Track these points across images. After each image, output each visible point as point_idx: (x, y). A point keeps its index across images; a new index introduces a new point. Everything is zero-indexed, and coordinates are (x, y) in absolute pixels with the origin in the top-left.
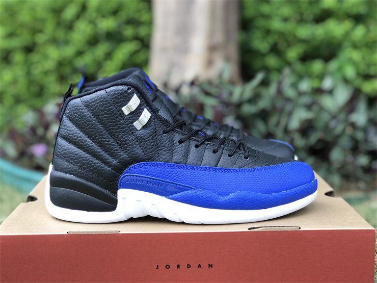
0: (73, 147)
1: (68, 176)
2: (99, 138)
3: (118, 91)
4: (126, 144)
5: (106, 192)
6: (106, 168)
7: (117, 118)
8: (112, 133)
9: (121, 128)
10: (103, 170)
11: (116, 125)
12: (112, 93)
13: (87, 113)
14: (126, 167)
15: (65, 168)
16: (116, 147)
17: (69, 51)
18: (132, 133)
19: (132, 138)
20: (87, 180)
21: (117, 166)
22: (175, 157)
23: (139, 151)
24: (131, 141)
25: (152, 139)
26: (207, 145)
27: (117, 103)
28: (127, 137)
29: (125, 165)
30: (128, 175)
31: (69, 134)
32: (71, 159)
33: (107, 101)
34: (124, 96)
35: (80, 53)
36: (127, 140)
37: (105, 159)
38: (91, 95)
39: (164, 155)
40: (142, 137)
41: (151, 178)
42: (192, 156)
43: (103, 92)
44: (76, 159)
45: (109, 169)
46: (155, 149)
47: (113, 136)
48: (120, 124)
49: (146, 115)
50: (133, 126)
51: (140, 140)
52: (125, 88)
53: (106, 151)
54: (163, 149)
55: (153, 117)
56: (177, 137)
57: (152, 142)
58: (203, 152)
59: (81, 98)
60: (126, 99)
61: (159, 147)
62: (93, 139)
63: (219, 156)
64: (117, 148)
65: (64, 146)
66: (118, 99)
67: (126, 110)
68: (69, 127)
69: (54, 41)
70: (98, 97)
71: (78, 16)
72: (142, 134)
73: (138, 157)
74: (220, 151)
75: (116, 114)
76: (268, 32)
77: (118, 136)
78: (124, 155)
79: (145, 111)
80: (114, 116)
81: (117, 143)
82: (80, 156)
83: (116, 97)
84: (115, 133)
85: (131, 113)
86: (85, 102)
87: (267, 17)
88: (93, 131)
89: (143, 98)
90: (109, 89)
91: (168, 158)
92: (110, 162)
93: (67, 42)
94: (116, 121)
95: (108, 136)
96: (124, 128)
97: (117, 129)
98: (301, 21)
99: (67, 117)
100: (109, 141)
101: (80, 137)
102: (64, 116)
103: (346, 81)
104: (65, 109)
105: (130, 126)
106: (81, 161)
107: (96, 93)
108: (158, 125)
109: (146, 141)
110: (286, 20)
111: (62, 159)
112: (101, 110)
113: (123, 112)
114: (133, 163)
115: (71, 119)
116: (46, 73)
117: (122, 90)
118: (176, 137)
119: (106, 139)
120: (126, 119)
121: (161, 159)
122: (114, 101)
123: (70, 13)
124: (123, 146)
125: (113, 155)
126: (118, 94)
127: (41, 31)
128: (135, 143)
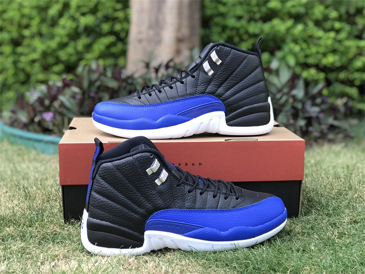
0: (107, 200)
1: (104, 222)
2: (129, 194)
3: (142, 157)
4: (150, 197)
5: (135, 233)
6: (135, 216)
7: (143, 178)
9: (146, 185)
10: (133, 218)
11: (143, 183)
12: (138, 159)
13: (119, 174)
14: (151, 215)
15: (101, 217)
18: (155, 188)
19: (154, 192)
20: (120, 226)
21: (143, 214)
22: (187, 204)
23: (160, 202)
24: (154, 195)
26: (208, 191)
27: (142, 167)
28: (151, 192)
29: (150, 213)
30: (152, 221)
31: (103, 190)
32: (106, 210)
33: (135, 165)
34: (147, 161)
36: (151, 194)
37: (135, 209)
38: (121, 161)
39: (178, 204)
40: (161, 191)
41: (170, 222)
42: (199, 202)
43: (130, 158)
44: (110, 209)
45: (137, 216)
47: (141, 192)
48: (145, 183)
49: (164, 175)
50: (155, 183)
51: (160, 193)
52: (148, 154)
53: (134, 203)
54: (177, 198)
55: (169, 175)
57: (169, 194)
58: (206, 198)
59: (113, 163)
60: (150, 163)
61: (175, 197)
62: (124, 194)
63: (218, 200)
64: (144, 200)
65: (99, 199)
66: (144, 164)
68: (103, 185)
69: (40, 35)
70: (127, 162)
72: (162, 189)
73: (159, 206)
74: (218, 195)
75: (142, 175)
77: (144, 191)
78: (149, 206)
79: (164, 171)
80: (140, 177)
81: (143, 197)
82: (114, 207)
83: (142, 163)
84: (142, 189)
85: (153, 173)
86: (116, 166)
87: (223, 15)
88: (124, 188)
89: (162, 162)
90: (136, 156)
91: (182, 205)
92: (138, 212)
93: (52, 37)
94: (143, 180)
95: (136, 192)
96: (148, 185)
97: (143, 186)
98: (251, 20)
99: (100, 176)
100: (137, 196)
101: (113, 193)
102: (97, 176)
103: (289, 67)
104: (98, 170)
105: (153, 183)
106: (114, 211)
107: (125, 159)
108: (173, 181)
109: (165, 194)
110: (239, 18)
111: (98, 209)
112: (131, 173)
113: (147, 173)
114: (156, 211)
115: (103, 178)
117: (146, 156)
118: (186, 188)
119: (135, 194)
120: (149, 178)
121: (176, 207)
124: (148, 199)
125: (140, 206)
126: (143, 159)
127: (27, 27)
128: (156, 196)
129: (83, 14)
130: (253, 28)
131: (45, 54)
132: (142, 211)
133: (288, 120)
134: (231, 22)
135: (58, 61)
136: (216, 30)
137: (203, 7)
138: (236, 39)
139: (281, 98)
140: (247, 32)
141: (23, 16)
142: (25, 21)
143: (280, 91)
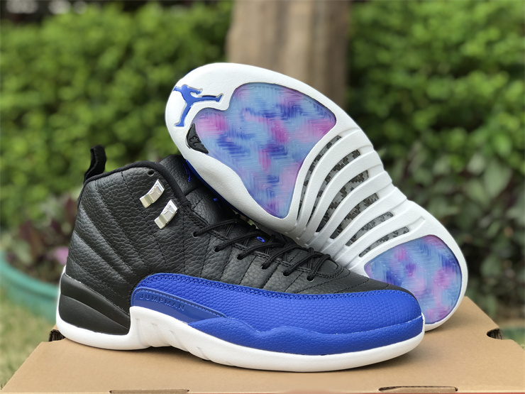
2: (112, 236)
3: (137, 174)
4: (142, 246)
5: (117, 308)
6: (117, 276)
7: (133, 210)
8: (126, 230)
9: (139, 225)
10: (114, 279)
11: (132, 220)
12: (129, 176)
13: (100, 201)
14: (142, 278)
15: (74, 272)
16: (130, 249)
17: (106, 112)
18: (152, 232)
19: (152, 239)
20: (96, 289)
21: (129, 275)
22: (206, 270)
23: (158, 257)
24: (149, 243)
25: (177, 242)
27: (133, 191)
28: (145, 237)
29: (140, 274)
30: (142, 289)
31: (81, 227)
33: (121, 187)
34: (143, 182)
35: (122, 115)
36: (144, 241)
37: (117, 265)
38: (106, 178)
39: (191, 266)
40: (164, 239)
42: (230, 270)
43: (119, 174)
44: (85, 260)
45: (121, 278)
46: (180, 256)
47: (129, 235)
48: (137, 219)
50: (154, 223)
51: (161, 242)
52: (146, 170)
53: (118, 253)
54: (191, 257)
55: (182, 212)
56: (215, 242)
57: (176, 247)
58: (247, 266)
59: (97, 181)
60: (146, 185)
61: (187, 254)
62: (105, 237)
63: (268, 274)
64: (132, 251)
66: (136, 186)
67: (145, 201)
68: (82, 218)
69: (87, 98)
71: (120, 64)
72: (164, 235)
73: (156, 265)
74: (275, 265)
75: (132, 205)
76: (387, 88)
77: (134, 235)
78: (139, 261)
79: (171, 203)
80: (127, 208)
81: (132, 244)
83: (133, 183)
84: (130, 230)
85: (152, 205)
86: (98, 186)
87: (386, 67)
88: (105, 226)
89: (170, 186)
90: (127, 171)
91: (196, 270)
92: (121, 269)
93: (104, 100)
94: (132, 215)
95: (121, 234)
96: (142, 224)
97: (132, 226)
98: (434, 74)
100: (123, 241)
105: (150, 223)
107: (111, 175)
108: (188, 223)
109: (169, 245)
110: (412, 71)
111: (73, 258)
112: (115, 199)
113: (141, 203)
114: (150, 273)
115: (85, 208)
116: (74, 142)
117: (142, 173)
118: (211, 241)
119: (120, 237)
120: (145, 213)
121: (187, 271)
122: (131, 188)
123: (109, 59)
124: (139, 250)
125: (126, 260)
126: (136, 178)
127: (68, 84)
128: (154, 246)
129: (156, 64)
130: (438, 89)
131: (94, 129)
132: (127, 269)
133: (503, 270)
134: (399, 78)
135: (114, 140)
136: (373, 91)
137: (350, 53)
138: (407, 108)
139: (488, 228)
140: (425, 95)
141: (62, 67)
142: (64, 76)
143: (487, 213)
